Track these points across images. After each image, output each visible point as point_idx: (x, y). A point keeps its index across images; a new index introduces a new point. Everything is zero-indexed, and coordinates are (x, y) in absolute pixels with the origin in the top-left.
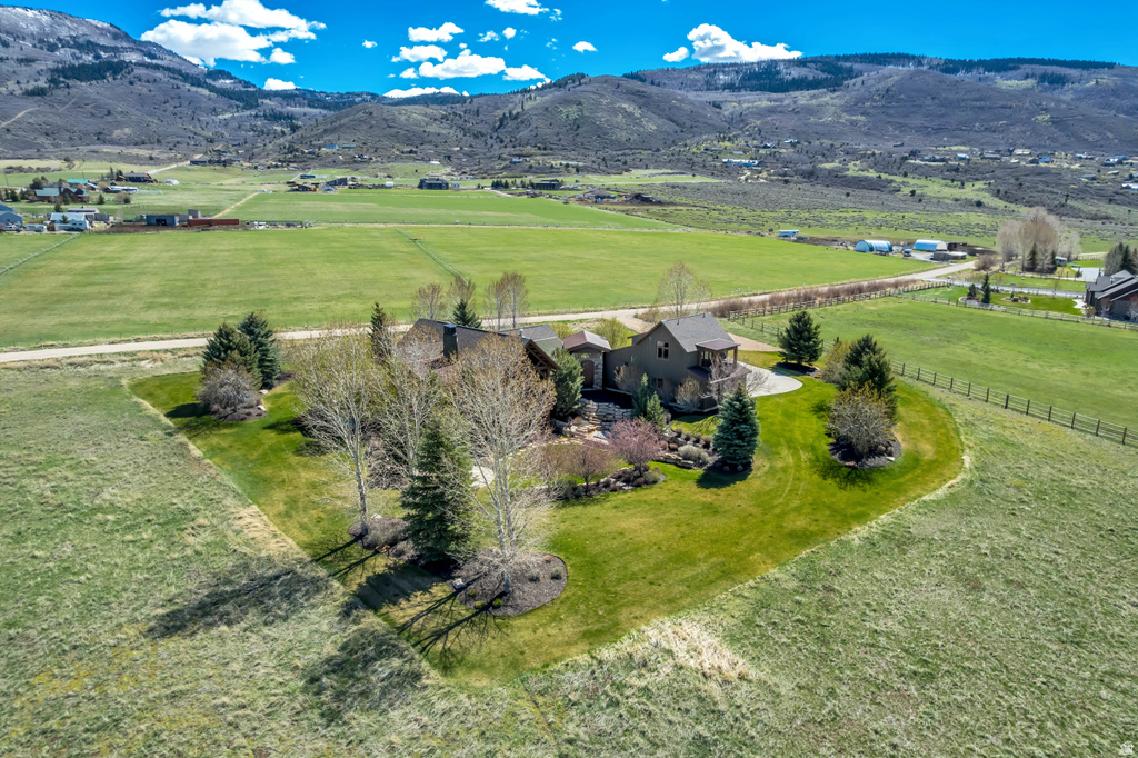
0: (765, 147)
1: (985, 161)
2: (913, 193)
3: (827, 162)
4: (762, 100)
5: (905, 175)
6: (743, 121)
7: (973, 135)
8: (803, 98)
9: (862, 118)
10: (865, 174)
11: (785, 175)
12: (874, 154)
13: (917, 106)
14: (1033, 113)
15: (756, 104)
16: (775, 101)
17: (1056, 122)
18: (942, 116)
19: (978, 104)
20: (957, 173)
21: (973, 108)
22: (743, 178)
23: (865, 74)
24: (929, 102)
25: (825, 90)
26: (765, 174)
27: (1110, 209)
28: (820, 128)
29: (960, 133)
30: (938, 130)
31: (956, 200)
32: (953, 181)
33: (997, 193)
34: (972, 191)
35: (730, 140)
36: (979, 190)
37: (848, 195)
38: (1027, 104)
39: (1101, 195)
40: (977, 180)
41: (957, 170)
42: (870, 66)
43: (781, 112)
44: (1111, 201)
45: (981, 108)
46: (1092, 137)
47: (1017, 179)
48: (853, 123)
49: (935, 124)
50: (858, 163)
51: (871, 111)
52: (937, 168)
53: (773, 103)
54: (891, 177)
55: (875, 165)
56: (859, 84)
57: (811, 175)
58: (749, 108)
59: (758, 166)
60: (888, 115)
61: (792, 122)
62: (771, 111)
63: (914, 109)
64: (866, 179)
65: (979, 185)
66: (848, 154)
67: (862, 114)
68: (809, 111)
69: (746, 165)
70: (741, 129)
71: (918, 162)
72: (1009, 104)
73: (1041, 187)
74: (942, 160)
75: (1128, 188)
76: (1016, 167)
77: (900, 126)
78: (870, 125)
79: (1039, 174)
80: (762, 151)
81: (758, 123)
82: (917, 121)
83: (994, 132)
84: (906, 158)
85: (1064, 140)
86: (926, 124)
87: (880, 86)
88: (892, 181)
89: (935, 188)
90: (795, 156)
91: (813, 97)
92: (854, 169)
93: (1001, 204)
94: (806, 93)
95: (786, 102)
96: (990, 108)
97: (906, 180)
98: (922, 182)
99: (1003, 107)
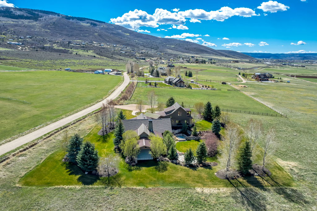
0: (20, 38)
1: (89, 45)
2: (77, 54)
3: (45, 44)
4: (10, 21)
5: (71, 49)
6: (5, 28)
7: (81, 38)
8: (26, 22)
9: (49, 31)
10: (59, 48)
11: (35, 48)
12: (58, 42)
13: (64, 28)
14: (94, 33)
15: (8, 22)
16: (16, 22)
17: (100, 35)
18: (72, 32)
19: (80, 29)
20: (84, 48)
21: (79, 30)
22: (19, 49)
23: (45, 17)
24: (67, 27)
25: (32, 20)
26: (26, 48)
27: (121, 57)
28: (36, 33)
29: (77, 36)
30: (72, 35)
31: (89, 56)
32: (84, 50)
33: (97, 54)
34: (91, 53)
35: (4, 34)
36: (92, 53)
37: (60, 55)
38: (92, 30)
39: (117, 54)
40: (90, 50)
41: (84, 47)
42: (46, 15)
43: (20, 26)
44: (120, 55)
45: (81, 30)
46: (108, 40)
47: (99, 50)
48: (46, 32)
49: (70, 34)
50: (56, 45)
51: (51, 28)
52: (78, 47)
53: (15, 23)
54: (68, 49)
55: (61, 45)
56: (44, 20)
57: (43, 48)
58: (6, 23)
59: (22, 45)
60: (57, 30)
61: (25, 30)
62: (16, 25)
63: (63, 29)
64: (61, 50)
65: (91, 51)
66: (50, 42)
67: (48, 29)
68: (30, 27)
69: (18, 44)
70: (6, 31)
71: (72, 45)
72: (88, 30)
73: (106, 52)
74: (79, 44)
75: (122, 52)
76: (97, 47)
77: (60, 34)
78: (52, 33)
79: (103, 49)
80: (20, 40)
81: (13, 29)
82: (65, 33)
83: (86, 37)
84: (69, 44)
85: (102, 40)
86: (68, 34)
87: (51, 21)
88: (69, 50)
89: (81, 52)
90: (33, 42)
91: (29, 22)
92: (55, 46)
93: (99, 56)
94: (26, 20)
95: (20, 23)
96: (83, 30)
97: (73, 50)
98: (77, 50)
99: (86, 31)
